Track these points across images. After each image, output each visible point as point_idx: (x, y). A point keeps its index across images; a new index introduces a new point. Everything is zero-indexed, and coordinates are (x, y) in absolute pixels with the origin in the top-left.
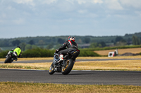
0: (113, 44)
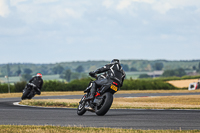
0: (195, 71)
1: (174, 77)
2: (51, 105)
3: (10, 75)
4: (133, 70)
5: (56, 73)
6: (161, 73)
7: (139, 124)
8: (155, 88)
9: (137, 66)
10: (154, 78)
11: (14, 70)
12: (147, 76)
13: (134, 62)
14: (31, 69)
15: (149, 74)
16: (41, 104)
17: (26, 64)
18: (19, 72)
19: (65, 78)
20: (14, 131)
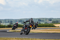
1: (55, 23)
2: (18, 31)
3: (6, 23)
4: (43, 21)
5: (20, 22)
6: (51, 22)
7: (44, 37)
8: (49, 27)
9: (44, 20)
10: (49, 24)
11: (7, 21)
12: (47, 23)
13: (43, 19)
14: (12, 21)
15: (48, 22)
16: (15, 31)
17: (11, 19)
18: (9, 22)
19: (22, 23)
20: (7, 39)
